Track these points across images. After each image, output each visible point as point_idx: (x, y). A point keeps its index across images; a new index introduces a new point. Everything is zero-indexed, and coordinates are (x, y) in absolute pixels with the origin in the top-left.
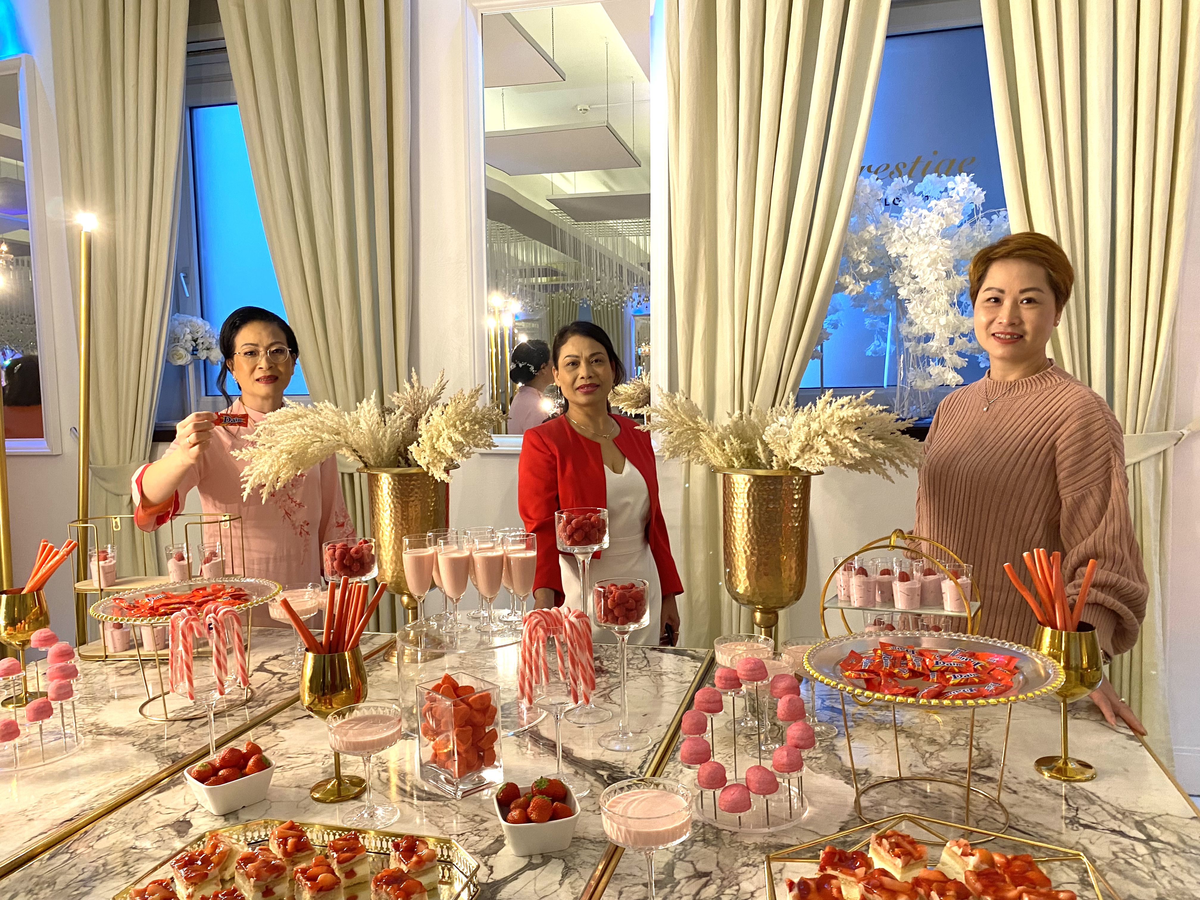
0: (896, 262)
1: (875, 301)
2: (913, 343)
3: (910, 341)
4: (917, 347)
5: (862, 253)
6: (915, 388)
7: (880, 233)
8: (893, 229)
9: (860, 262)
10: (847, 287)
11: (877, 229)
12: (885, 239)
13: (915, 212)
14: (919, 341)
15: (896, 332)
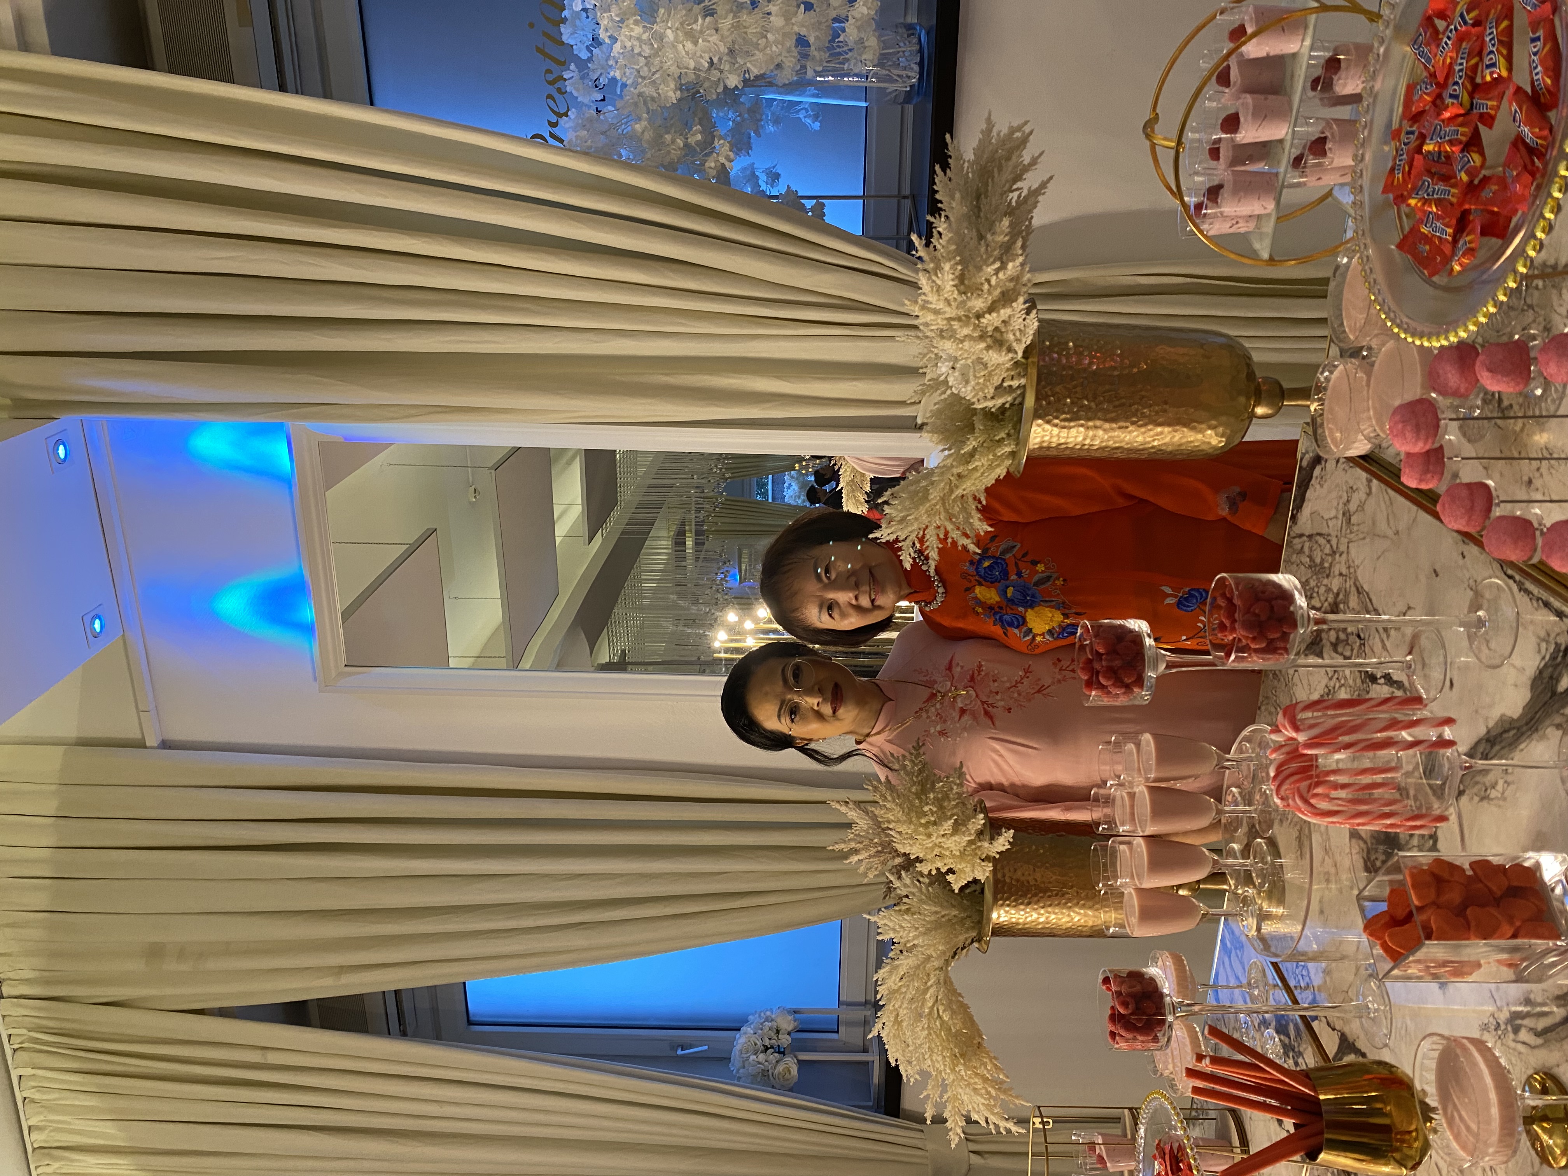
0: (688, 90)
1: (743, 120)
2: (809, 65)
3: (804, 67)
4: (814, 58)
5: (673, 141)
6: (876, 62)
7: (645, 115)
8: (640, 95)
9: (686, 145)
10: (723, 165)
11: (639, 119)
12: (653, 106)
13: (617, 62)
14: (805, 56)
15: (790, 88)
